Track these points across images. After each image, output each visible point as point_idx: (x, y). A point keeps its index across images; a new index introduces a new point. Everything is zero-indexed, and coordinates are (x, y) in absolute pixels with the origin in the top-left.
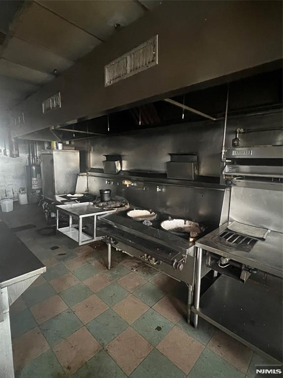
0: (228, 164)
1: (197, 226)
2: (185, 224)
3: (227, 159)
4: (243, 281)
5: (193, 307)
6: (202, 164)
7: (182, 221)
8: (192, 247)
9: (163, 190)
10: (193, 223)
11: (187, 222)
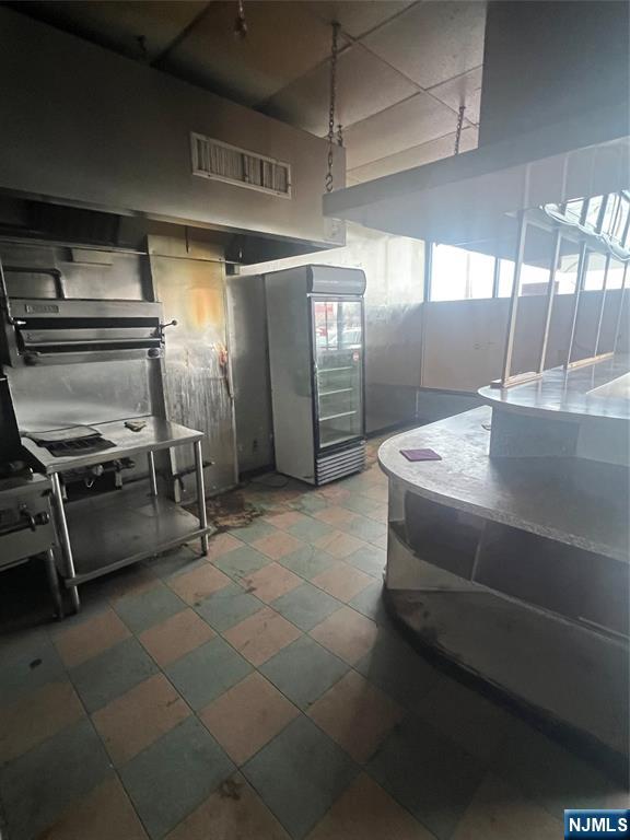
3: (19, 319)
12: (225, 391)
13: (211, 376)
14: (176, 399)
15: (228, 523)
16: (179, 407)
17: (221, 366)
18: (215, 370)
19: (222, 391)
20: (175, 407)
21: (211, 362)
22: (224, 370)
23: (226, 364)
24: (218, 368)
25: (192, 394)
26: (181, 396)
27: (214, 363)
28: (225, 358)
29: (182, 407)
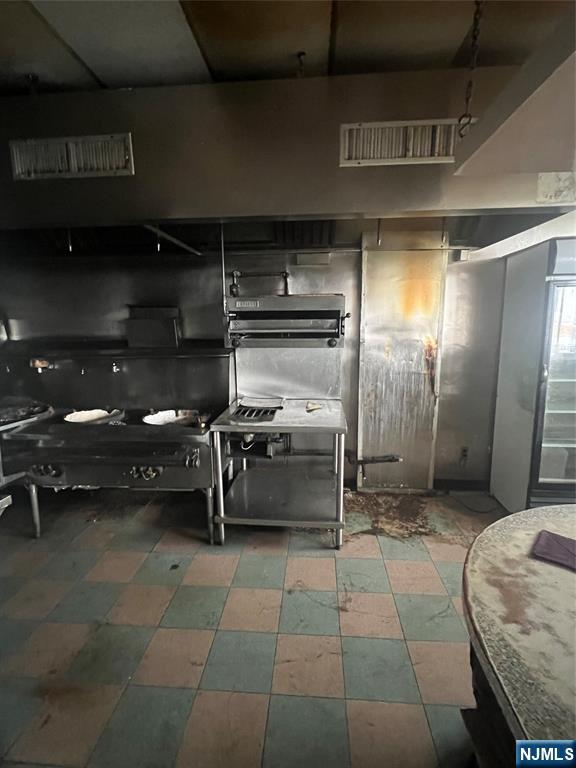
0: (232, 318)
1: (196, 414)
2: (177, 415)
3: (230, 312)
4: (270, 457)
5: (216, 517)
6: (187, 321)
7: (172, 413)
8: (208, 433)
9: (125, 369)
10: (188, 411)
11: (180, 412)
12: (428, 388)
13: (413, 370)
14: (370, 387)
15: (387, 527)
16: (373, 396)
17: (427, 360)
18: (419, 363)
19: (425, 387)
20: (369, 396)
21: (415, 355)
22: (431, 365)
23: (434, 359)
24: (423, 363)
25: (389, 385)
26: (376, 386)
27: (420, 357)
28: (434, 352)
29: (376, 397)
